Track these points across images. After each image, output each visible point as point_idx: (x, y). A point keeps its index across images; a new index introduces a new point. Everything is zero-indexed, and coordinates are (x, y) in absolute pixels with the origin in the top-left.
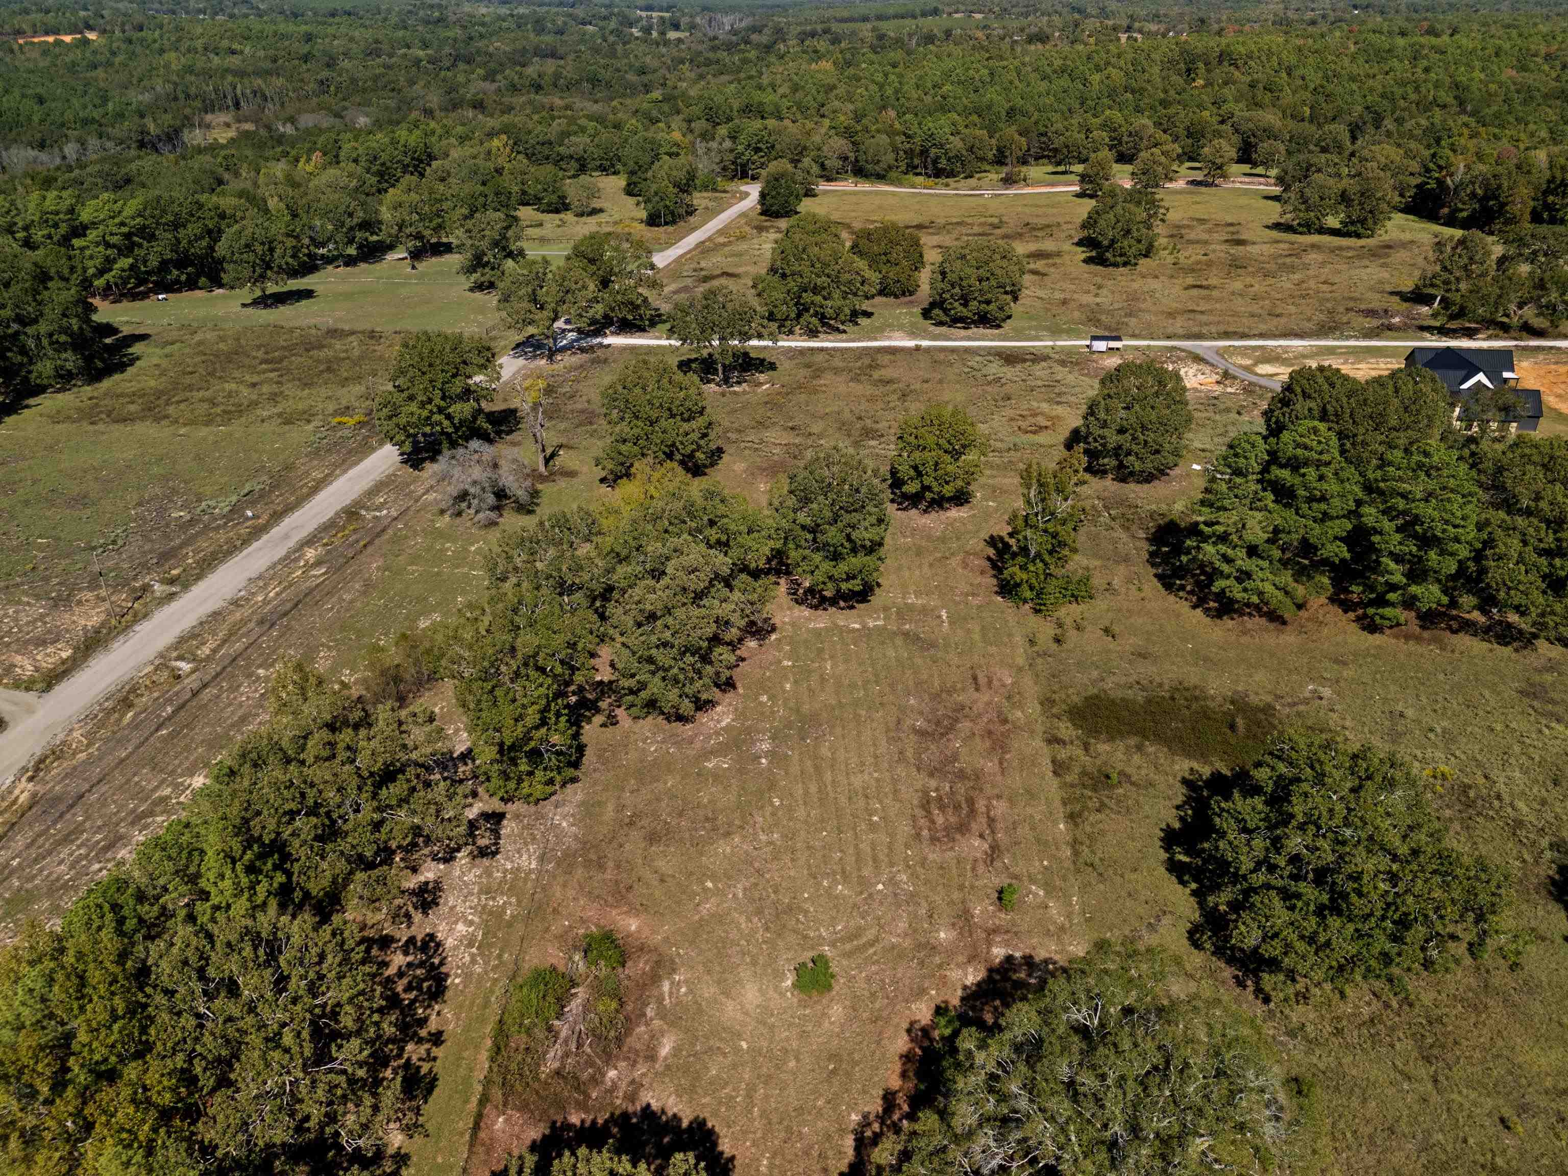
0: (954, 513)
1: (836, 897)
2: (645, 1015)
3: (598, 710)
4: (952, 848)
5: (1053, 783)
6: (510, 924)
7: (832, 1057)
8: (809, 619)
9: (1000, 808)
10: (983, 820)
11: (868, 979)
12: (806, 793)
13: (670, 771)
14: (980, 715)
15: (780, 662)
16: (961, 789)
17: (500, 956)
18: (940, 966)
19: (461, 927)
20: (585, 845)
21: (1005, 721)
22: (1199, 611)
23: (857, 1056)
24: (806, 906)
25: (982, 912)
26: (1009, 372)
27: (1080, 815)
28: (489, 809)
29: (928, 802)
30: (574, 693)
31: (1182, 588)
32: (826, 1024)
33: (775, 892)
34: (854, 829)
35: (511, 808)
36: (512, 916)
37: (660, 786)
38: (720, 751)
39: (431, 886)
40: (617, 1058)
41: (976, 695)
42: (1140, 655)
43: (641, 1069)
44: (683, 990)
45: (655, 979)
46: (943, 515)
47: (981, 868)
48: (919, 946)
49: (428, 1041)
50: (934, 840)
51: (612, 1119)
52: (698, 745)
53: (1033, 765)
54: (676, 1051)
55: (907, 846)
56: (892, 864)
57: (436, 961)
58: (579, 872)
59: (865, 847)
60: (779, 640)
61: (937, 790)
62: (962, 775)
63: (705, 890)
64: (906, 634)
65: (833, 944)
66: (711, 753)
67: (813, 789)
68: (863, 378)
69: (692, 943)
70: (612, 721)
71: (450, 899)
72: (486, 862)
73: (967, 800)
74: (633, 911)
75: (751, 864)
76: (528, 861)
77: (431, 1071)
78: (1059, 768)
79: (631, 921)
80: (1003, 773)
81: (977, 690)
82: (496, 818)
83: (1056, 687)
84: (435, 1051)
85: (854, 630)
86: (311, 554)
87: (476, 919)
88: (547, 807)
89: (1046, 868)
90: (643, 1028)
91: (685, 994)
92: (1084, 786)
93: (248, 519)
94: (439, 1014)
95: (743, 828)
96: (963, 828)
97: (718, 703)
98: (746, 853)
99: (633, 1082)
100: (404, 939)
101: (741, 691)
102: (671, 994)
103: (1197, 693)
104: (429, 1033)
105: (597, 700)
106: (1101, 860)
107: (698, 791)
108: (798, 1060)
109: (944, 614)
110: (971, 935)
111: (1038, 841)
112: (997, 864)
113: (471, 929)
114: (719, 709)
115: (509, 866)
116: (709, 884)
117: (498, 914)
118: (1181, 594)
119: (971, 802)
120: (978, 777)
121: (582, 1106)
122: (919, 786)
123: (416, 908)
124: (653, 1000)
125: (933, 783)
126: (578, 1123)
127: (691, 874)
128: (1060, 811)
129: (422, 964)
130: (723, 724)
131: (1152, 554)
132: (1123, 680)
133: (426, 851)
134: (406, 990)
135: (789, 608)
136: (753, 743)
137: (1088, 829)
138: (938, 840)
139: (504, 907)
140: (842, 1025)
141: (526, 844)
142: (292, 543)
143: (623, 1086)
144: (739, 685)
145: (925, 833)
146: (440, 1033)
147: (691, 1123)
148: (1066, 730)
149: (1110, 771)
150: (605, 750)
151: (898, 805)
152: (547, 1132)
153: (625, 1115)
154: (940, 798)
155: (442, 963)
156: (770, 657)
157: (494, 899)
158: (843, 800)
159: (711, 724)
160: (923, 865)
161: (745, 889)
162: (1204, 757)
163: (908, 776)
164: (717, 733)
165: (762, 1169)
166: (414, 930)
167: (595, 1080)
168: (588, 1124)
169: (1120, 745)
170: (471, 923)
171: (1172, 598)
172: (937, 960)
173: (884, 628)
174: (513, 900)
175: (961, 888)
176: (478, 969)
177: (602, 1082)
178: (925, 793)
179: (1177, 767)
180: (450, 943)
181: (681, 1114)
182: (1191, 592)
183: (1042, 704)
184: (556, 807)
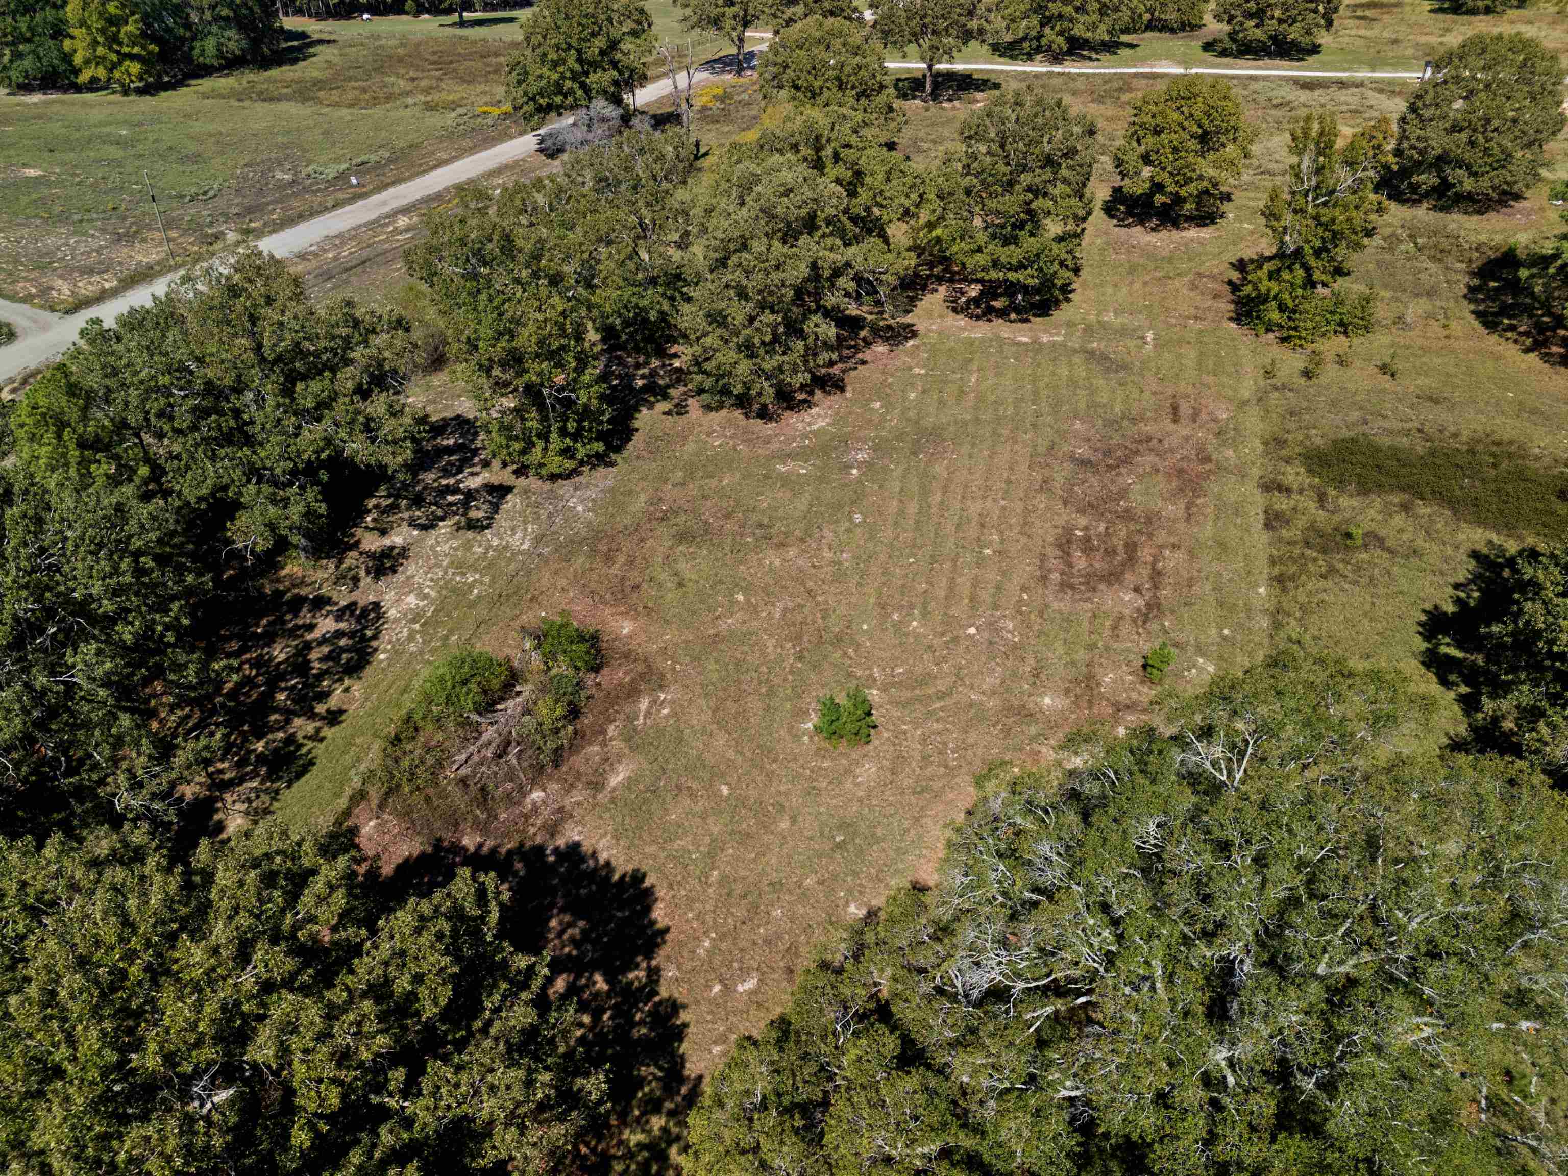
0: (1193, 233)
1: (907, 635)
2: (604, 732)
3: (666, 397)
4: (1088, 600)
5: (1260, 538)
6: (472, 605)
7: (843, 826)
8: (964, 329)
9: (1172, 560)
10: (1146, 572)
11: (924, 740)
12: (902, 513)
13: (730, 469)
14: (1172, 451)
15: (910, 368)
16: (1122, 532)
17: (446, 638)
18: (1033, 739)
19: (412, 600)
20: (598, 534)
21: (1208, 459)
22: (1532, 356)
23: (879, 832)
24: (861, 639)
25: (1114, 681)
26: (1304, 96)
27: (1292, 578)
28: (495, 480)
29: (1069, 542)
30: (643, 377)
31: (1513, 328)
32: (849, 785)
33: (823, 618)
34: (955, 561)
35: (522, 482)
36: (479, 597)
37: (713, 483)
38: (802, 455)
39: (396, 551)
40: (550, 778)
41: (1172, 427)
42: (1430, 399)
43: (577, 796)
44: (666, 711)
45: (633, 693)
46: (1176, 235)
47: (1126, 628)
48: (1009, 710)
49: (323, 718)
50: (1064, 586)
51: (519, 851)
52: (775, 446)
53: (1237, 513)
54: (629, 784)
55: (1024, 589)
56: (996, 606)
57: (369, 633)
58: (580, 562)
59: (964, 583)
60: (917, 347)
61: (1086, 528)
62: (1127, 516)
63: (734, 603)
64: (1091, 353)
65: (884, 689)
66: (789, 456)
67: (912, 508)
68: (1108, 101)
69: (695, 659)
70: (680, 409)
71: (411, 568)
72: (470, 534)
73: (1126, 545)
74: (631, 612)
75: (803, 583)
76: (521, 541)
77: (310, 752)
78: (1273, 520)
79: (625, 624)
80: (1188, 520)
81: (1175, 421)
82: (500, 491)
83: (1292, 426)
84: (327, 732)
85: (1020, 344)
86: (403, 221)
87: (433, 594)
88: (564, 488)
89: (1225, 638)
90: (597, 748)
91: (667, 717)
92: (1307, 544)
93: (352, 186)
94: (347, 690)
95: (802, 540)
96: (1113, 577)
97: (816, 405)
98: (801, 570)
99: (561, 810)
100: (343, 603)
101: (849, 394)
102: (648, 713)
103: (1513, 448)
104: (328, 711)
105: (668, 387)
106: (1314, 638)
107: (758, 494)
108: (794, 820)
109: (1150, 336)
110: (1090, 708)
111: (1221, 604)
112: (1153, 626)
113: (421, 604)
114: (814, 411)
115: (495, 542)
116: (740, 597)
117: (461, 592)
118: (1509, 335)
119: (1131, 548)
120: (1149, 521)
121: (482, 828)
122: (1061, 522)
123: (368, 572)
124: (622, 716)
125: (1083, 521)
126: (472, 849)
127: (721, 582)
128: (1263, 571)
129: (352, 635)
130: (815, 427)
131: (1472, 290)
132: (1396, 425)
133: (406, 515)
134: (320, 660)
135: (941, 317)
136: (847, 451)
137: (1303, 598)
138: (1072, 587)
139: (472, 586)
140: (870, 790)
141: (525, 522)
142: (387, 209)
143: (546, 812)
144: (849, 388)
145: (1055, 576)
146: (341, 712)
147: (624, 876)
148: (1294, 475)
149: (1353, 530)
150: (657, 438)
151: (1024, 540)
152: (430, 850)
153: (539, 850)
154: (1088, 539)
155: (375, 637)
156: (899, 363)
157: (463, 574)
158: (950, 528)
159: (800, 426)
160: (1041, 613)
161: (785, 610)
162: (1510, 529)
163: (1048, 508)
164: (805, 436)
165: (701, 952)
166: (355, 596)
167: (512, 800)
168: (485, 849)
169: (1377, 502)
170: (426, 597)
171: (1495, 337)
172: (1033, 730)
173: (1063, 345)
174: (487, 580)
175: (1092, 647)
176: (413, 648)
177: (519, 803)
178: (1068, 530)
179: (1461, 537)
180: (392, 613)
181: (614, 863)
182: (1526, 334)
183: (1266, 443)
184: (576, 489)
